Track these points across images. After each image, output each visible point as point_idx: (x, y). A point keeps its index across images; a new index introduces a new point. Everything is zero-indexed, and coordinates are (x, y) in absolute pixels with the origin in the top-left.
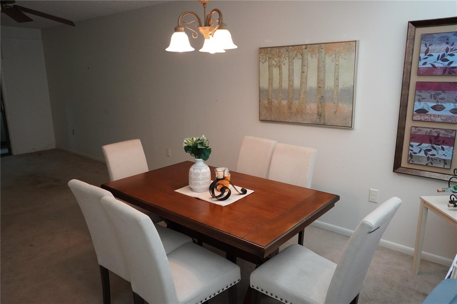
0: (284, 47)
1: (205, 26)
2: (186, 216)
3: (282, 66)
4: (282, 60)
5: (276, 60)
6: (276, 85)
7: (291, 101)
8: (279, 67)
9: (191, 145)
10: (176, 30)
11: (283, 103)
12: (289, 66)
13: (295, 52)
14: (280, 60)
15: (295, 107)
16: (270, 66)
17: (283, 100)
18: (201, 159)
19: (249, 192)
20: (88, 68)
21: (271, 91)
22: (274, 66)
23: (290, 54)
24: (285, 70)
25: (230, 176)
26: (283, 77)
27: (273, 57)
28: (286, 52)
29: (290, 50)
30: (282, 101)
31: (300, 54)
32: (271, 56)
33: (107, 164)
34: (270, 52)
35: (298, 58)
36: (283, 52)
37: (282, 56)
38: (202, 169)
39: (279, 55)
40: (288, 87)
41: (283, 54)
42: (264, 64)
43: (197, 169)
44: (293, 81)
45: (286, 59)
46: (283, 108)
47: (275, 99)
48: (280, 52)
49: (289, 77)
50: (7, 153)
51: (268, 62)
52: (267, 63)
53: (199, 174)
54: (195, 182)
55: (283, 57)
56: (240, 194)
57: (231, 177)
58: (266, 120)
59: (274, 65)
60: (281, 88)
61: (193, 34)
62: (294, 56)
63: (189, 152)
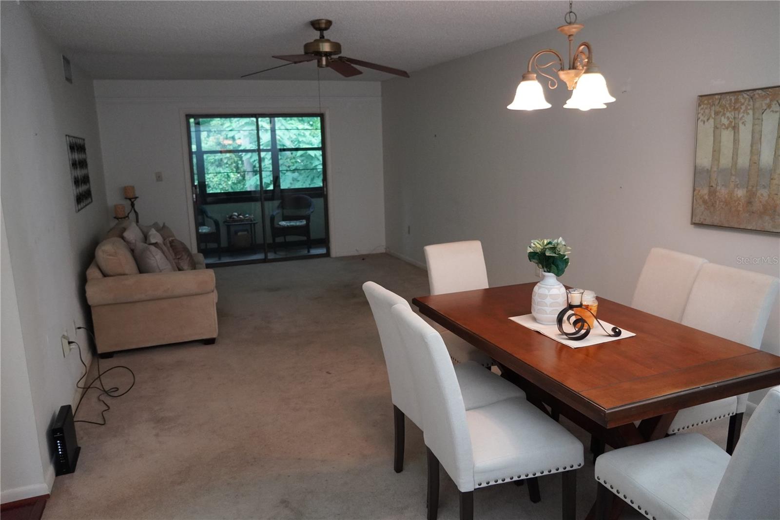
0: (746, 92)
1: (569, 69)
2: (509, 352)
3: (739, 126)
4: (740, 116)
5: (728, 117)
6: (726, 160)
7: (754, 189)
8: (734, 128)
9: (538, 251)
10: (524, 78)
11: (737, 195)
12: (753, 126)
13: (768, 101)
14: (737, 116)
15: (761, 202)
16: (717, 128)
17: (738, 188)
18: (553, 273)
19: (625, 334)
20: (435, 136)
21: (715, 171)
22: (724, 127)
23: (757, 105)
24: (745, 134)
25: (596, 304)
26: (740, 146)
27: (724, 110)
28: (749, 101)
29: (757, 96)
30: (736, 189)
31: (775, 104)
32: (720, 109)
33: (429, 272)
34: (719, 103)
35: (773, 111)
36: (743, 101)
37: (741, 108)
38: (551, 288)
39: (734, 107)
40: (748, 164)
41: (743, 104)
42: (706, 123)
43: (544, 287)
44: (759, 154)
45: (748, 114)
46: (737, 203)
47: (723, 185)
48: (737, 101)
49: (752, 146)
50: (324, 254)
51: (713, 120)
52: (711, 121)
53: (546, 296)
54: (539, 307)
55: (742, 111)
56: (610, 336)
57: (599, 307)
58: (704, 223)
59: (725, 125)
60: (736, 166)
61: (550, 82)
62: (765, 108)
63: (534, 260)
